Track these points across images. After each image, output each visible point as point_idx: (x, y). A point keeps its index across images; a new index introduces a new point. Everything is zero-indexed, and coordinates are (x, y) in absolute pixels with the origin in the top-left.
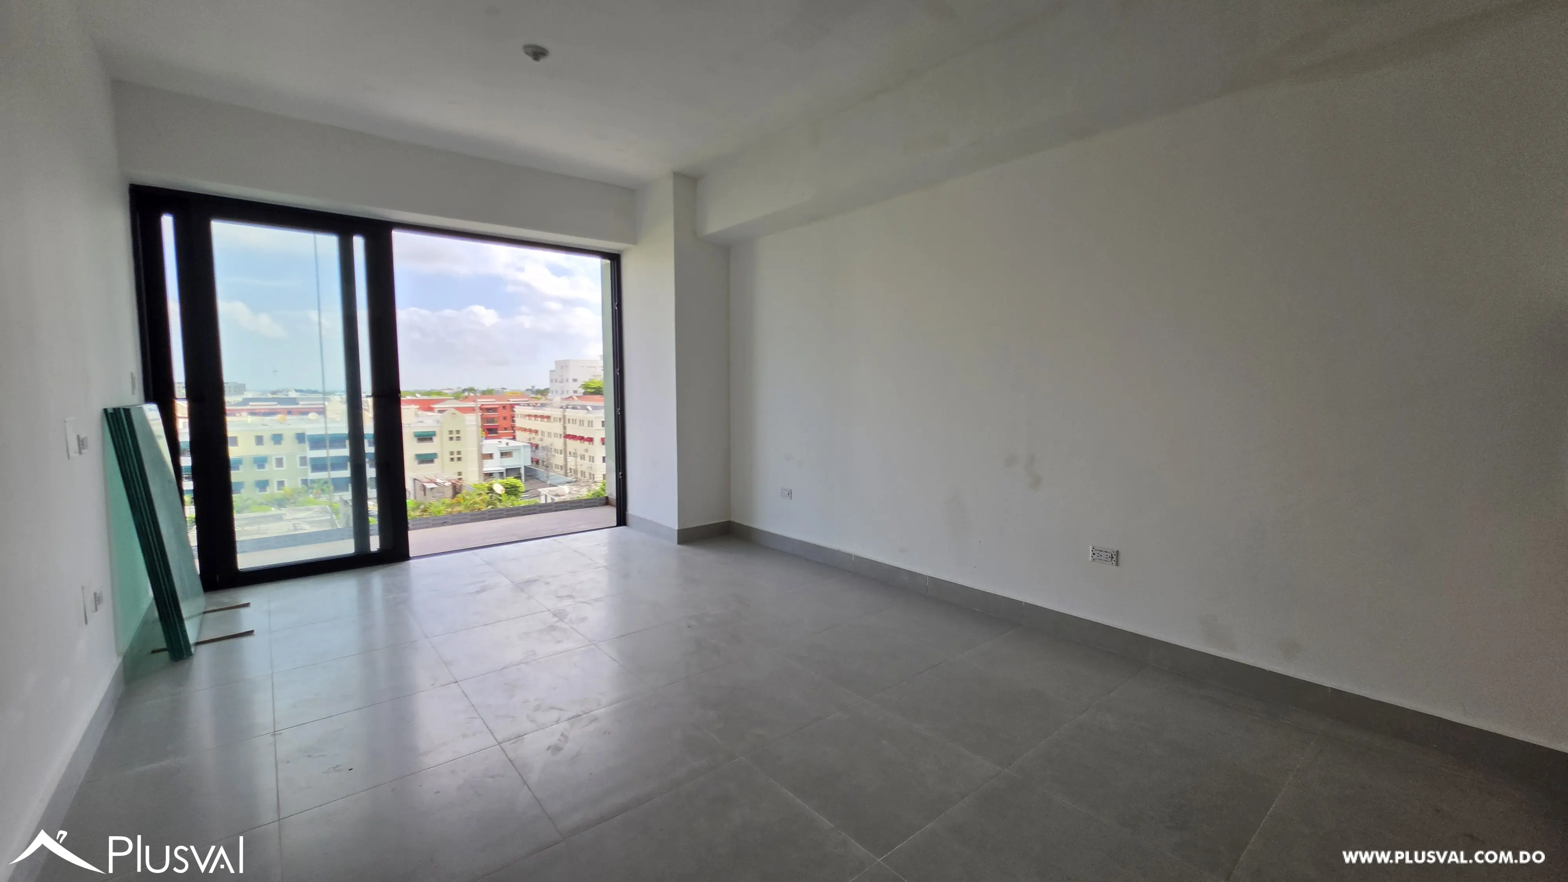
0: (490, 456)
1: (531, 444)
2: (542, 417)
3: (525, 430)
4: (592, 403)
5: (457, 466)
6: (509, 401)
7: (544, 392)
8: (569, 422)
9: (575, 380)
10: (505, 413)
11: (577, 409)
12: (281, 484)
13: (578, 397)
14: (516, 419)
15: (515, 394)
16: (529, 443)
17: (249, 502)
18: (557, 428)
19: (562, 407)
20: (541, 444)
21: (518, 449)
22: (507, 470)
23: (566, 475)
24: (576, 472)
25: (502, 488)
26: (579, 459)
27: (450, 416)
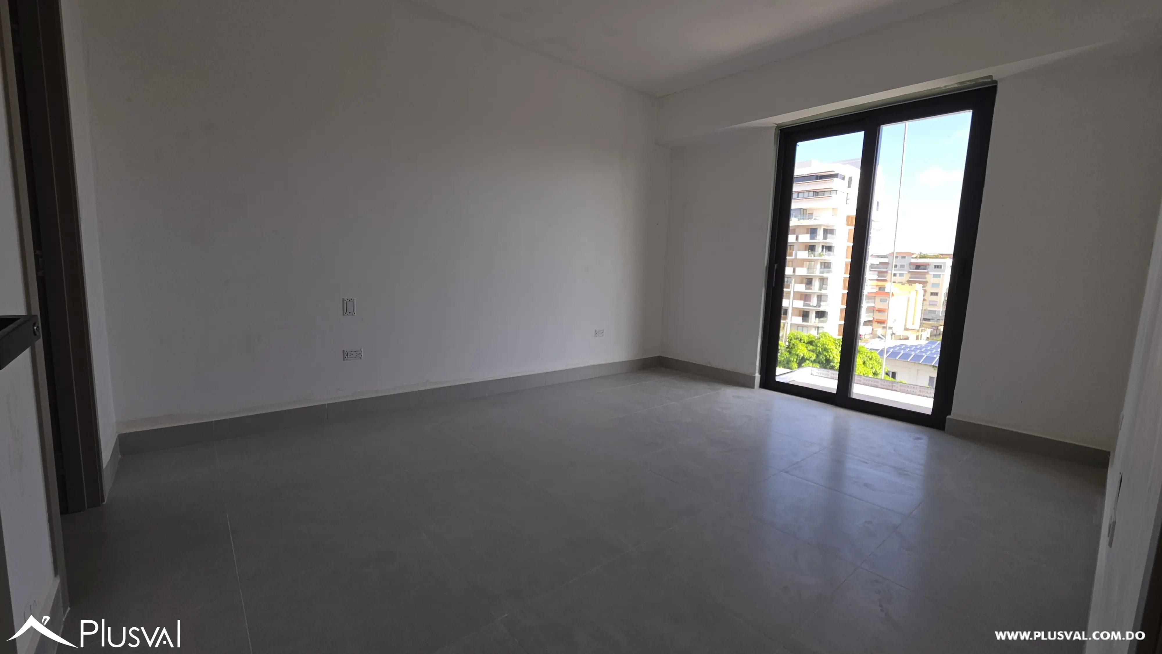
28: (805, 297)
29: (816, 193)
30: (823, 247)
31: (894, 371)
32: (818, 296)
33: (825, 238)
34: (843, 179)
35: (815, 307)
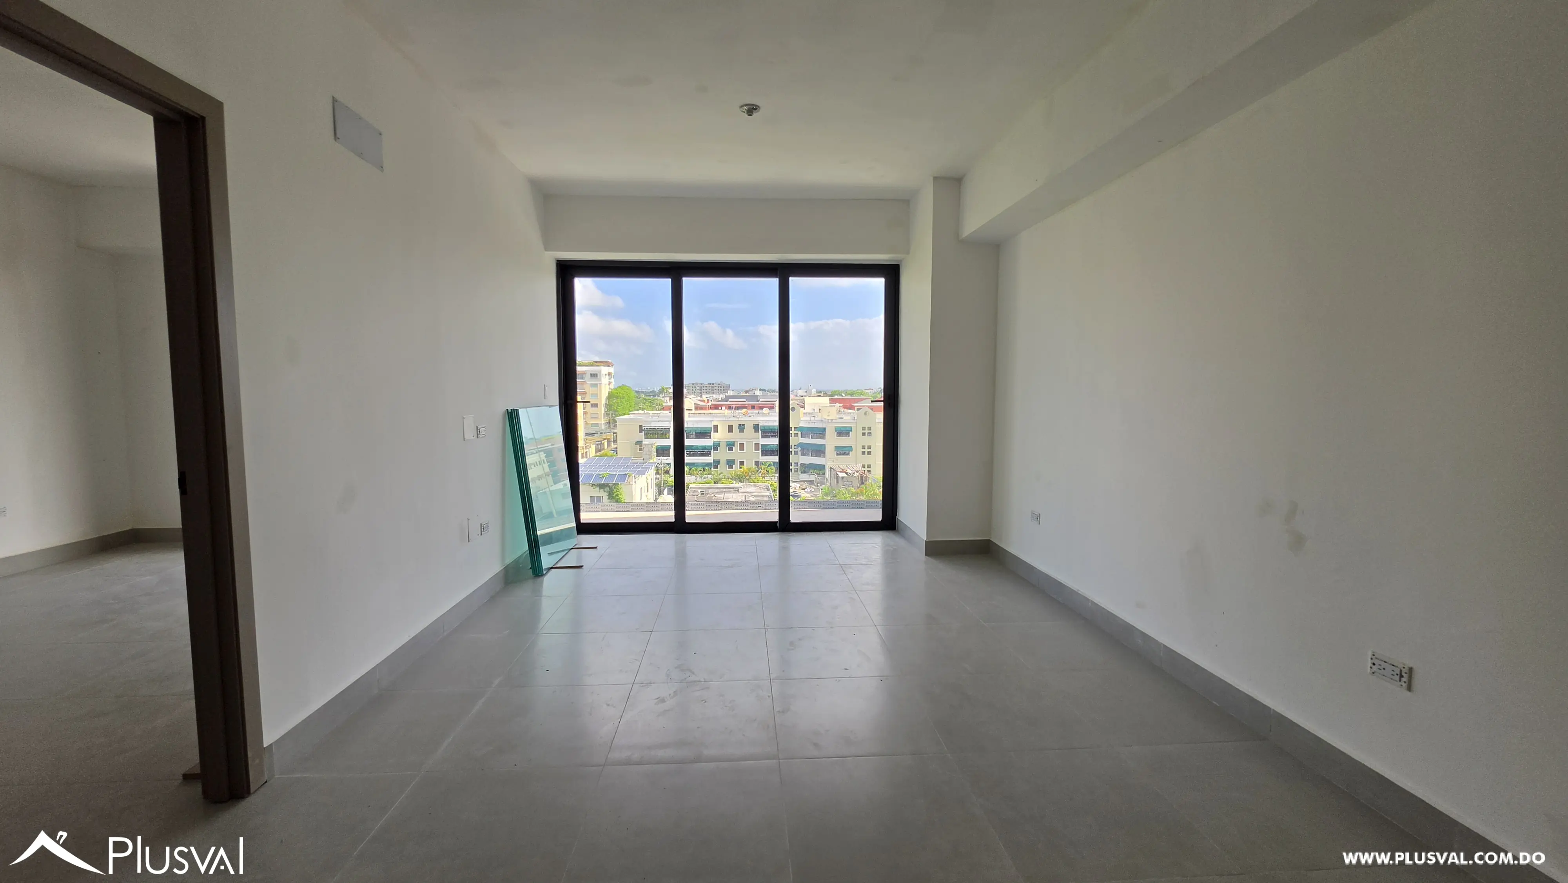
5: (866, 460)
12: (742, 463)
27: (865, 414)
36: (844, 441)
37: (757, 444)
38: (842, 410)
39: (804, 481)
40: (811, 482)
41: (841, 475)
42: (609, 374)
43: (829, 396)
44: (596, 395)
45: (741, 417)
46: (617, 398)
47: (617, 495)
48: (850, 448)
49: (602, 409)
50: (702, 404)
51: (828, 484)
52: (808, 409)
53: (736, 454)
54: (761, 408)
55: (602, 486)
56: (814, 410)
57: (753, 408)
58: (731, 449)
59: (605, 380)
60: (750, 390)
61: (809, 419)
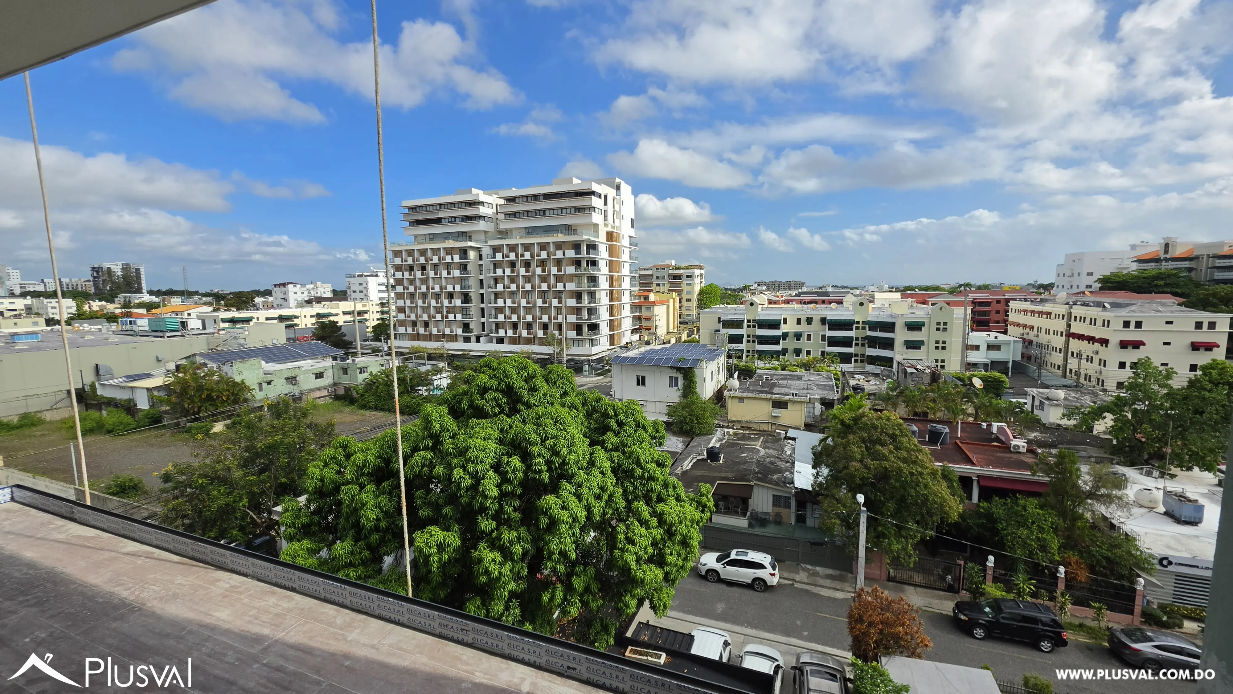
0: (977, 348)
1: (1024, 339)
2: (1041, 313)
3: (1018, 325)
4: (1111, 300)
5: (940, 355)
6: (1004, 295)
7: (1048, 287)
8: (1075, 320)
9: (1090, 274)
10: (1000, 307)
11: (1087, 305)
12: (808, 353)
13: (1090, 292)
14: (1010, 314)
15: (1013, 290)
16: (1021, 338)
17: (788, 363)
18: (1061, 325)
19: (1068, 304)
20: (1035, 340)
21: (1008, 343)
22: (992, 362)
23: (1064, 376)
24: (1078, 374)
25: (981, 382)
26: (1083, 361)
27: (941, 308)
28: (578, 311)
29: (578, 210)
30: (587, 261)
31: (643, 375)
32: (588, 310)
33: (588, 253)
34: (600, 197)
35: (587, 320)
36: (915, 336)
37: (823, 337)
38: (915, 305)
39: (869, 373)
40: (876, 375)
41: (910, 370)
42: (701, 275)
43: (901, 291)
44: (689, 292)
45: (810, 310)
46: (706, 294)
47: (690, 377)
48: (922, 343)
49: (694, 303)
50: (774, 299)
51: (895, 378)
52: (877, 304)
53: (803, 344)
54: (830, 303)
55: (678, 369)
56: (884, 305)
57: (823, 302)
58: (798, 339)
59: (697, 280)
60: (823, 287)
61: (878, 313)
